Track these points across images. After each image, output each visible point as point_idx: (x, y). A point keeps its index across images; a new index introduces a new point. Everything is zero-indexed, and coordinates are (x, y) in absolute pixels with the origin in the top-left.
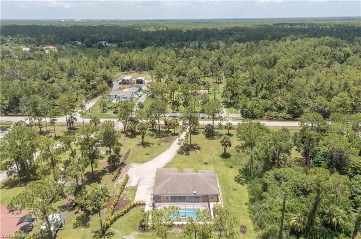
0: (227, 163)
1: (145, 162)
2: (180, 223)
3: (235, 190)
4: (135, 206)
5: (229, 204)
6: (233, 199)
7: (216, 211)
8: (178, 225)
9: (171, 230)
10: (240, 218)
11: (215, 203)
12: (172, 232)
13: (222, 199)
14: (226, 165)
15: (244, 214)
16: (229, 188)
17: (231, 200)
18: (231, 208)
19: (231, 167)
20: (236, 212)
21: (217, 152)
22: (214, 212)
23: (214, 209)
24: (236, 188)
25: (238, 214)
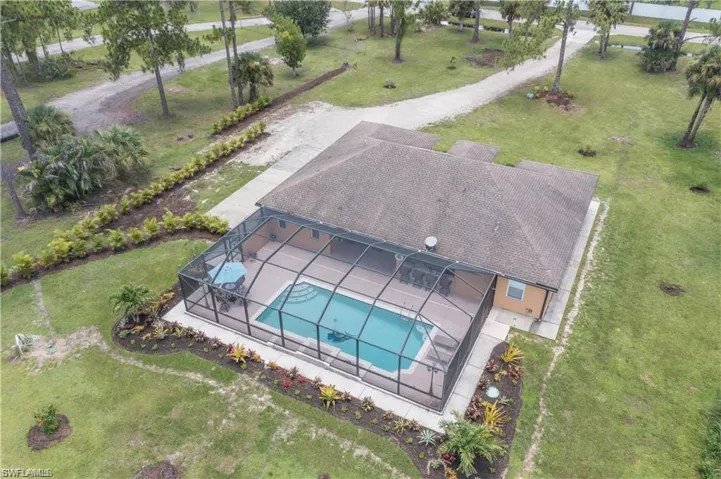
0: (687, 169)
1: (361, 105)
2: (286, 362)
3: (671, 290)
4: (191, 229)
5: (603, 351)
6: (637, 332)
7: (505, 365)
8: (274, 369)
9: (227, 381)
10: (632, 459)
11: (524, 324)
12: (222, 391)
13: (574, 312)
14: (677, 179)
15: (668, 441)
16: (644, 272)
17: (622, 337)
18: (601, 377)
19: (700, 189)
20: (619, 408)
21: (658, 124)
22: (488, 371)
23: (501, 349)
24: (682, 283)
25: (626, 429)
